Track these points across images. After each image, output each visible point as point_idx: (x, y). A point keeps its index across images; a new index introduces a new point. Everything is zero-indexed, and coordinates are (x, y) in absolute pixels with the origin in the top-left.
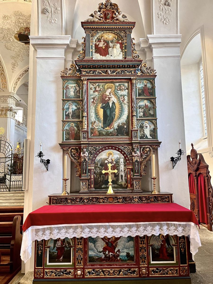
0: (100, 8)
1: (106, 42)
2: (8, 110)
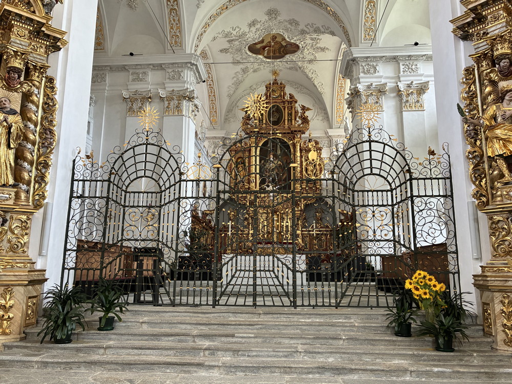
2: (184, 98)
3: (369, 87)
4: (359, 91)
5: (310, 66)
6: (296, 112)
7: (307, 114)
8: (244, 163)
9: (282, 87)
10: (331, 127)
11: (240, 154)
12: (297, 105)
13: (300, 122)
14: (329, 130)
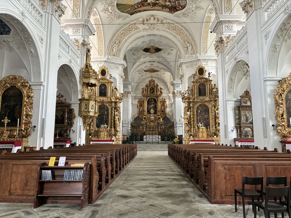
0: (245, 92)
1: (246, 100)
2: (129, 93)
3: (177, 91)
4: (175, 92)
5: (163, 75)
6: (159, 89)
7: (162, 90)
8: (142, 105)
9: (154, 81)
10: (170, 93)
11: (141, 103)
12: (159, 87)
13: (160, 93)
14: (169, 94)
